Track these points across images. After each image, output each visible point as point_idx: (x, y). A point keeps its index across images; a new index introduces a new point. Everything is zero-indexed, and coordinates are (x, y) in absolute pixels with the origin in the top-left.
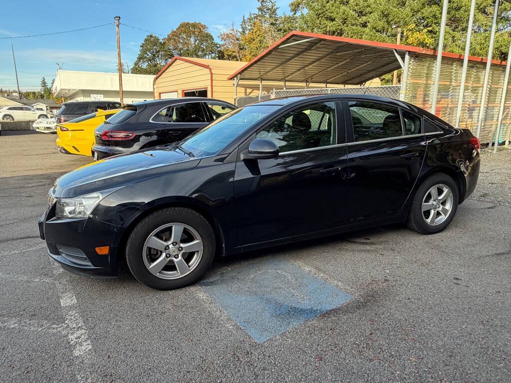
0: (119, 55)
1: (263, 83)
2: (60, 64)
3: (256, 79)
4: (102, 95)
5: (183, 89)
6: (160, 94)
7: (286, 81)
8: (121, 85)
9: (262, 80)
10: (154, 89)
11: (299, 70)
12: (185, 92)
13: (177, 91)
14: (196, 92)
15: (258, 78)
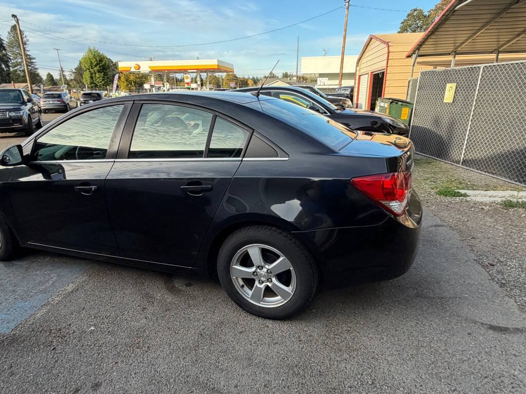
0: (345, 38)
1: (456, 58)
2: (326, 50)
3: (449, 54)
4: (327, 79)
5: (373, 71)
6: (360, 76)
7: (499, 52)
8: (342, 68)
9: (456, 53)
10: (356, 71)
11: (519, 35)
12: (374, 73)
13: (368, 74)
14: (381, 73)
15: (452, 52)
